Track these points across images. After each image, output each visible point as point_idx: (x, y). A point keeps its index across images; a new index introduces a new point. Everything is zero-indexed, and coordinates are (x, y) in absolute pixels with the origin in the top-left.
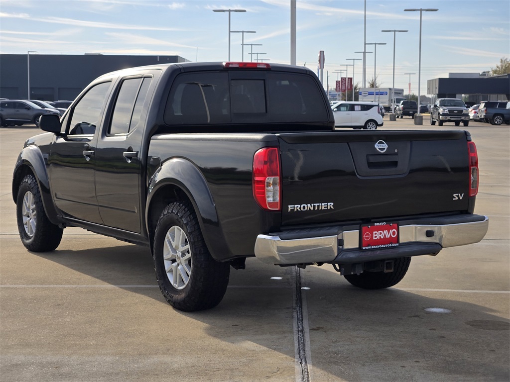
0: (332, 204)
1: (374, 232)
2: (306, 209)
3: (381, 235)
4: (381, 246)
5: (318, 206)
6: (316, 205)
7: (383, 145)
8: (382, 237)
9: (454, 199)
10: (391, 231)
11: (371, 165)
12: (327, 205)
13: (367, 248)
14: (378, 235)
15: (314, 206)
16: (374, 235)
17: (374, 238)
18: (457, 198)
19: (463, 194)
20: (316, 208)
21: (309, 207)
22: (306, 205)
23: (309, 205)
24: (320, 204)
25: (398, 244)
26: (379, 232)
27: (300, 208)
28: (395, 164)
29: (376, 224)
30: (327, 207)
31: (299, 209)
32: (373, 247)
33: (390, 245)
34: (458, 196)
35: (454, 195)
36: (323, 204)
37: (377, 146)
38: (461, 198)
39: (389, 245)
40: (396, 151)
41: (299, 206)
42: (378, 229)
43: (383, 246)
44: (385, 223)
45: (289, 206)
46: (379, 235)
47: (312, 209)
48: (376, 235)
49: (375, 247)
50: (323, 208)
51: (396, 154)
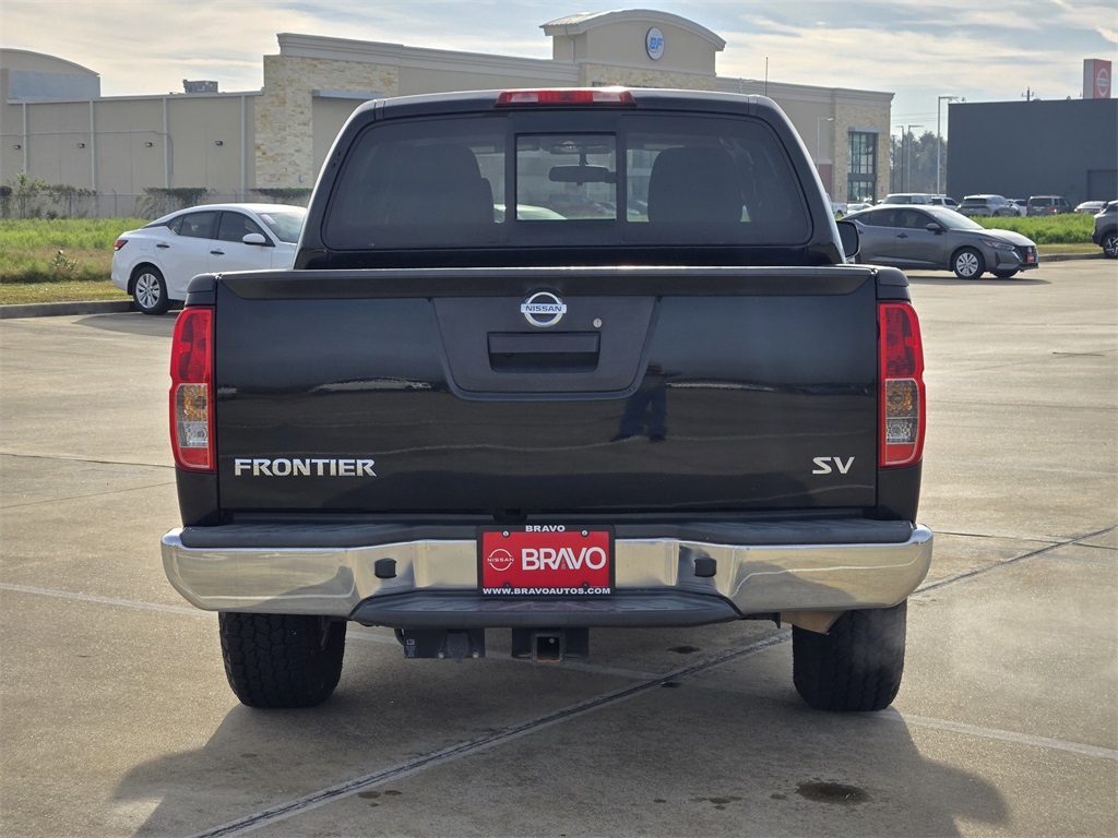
0: (371, 463)
1: (525, 551)
2: (287, 473)
3: (550, 561)
4: (545, 591)
5: (326, 467)
6: (320, 462)
7: (554, 306)
8: (555, 567)
9: (815, 472)
10: (586, 553)
11: (498, 361)
12: (355, 465)
13: (497, 591)
14: (535, 559)
15: (314, 467)
16: (525, 559)
17: (525, 567)
18: (828, 469)
19: (851, 459)
20: (320, 472)
21: (301, 467)
22: (287, 462)
23: (297, 462)
24: (333, 462)
25: (608, 591)
26: (542, 551)
27: (270, 468)
28: (590, 361)
29: (529, 528)
30: (355, 470)
31: (268, 473)
32: (517, 591)
33: (581, 591)
34: (832, 464)
35: (818, 461)
36: (341, 462)
37: (527, 309)
38: (844, 470)
39: (574, 591)
40: (597, 323)
41: (267, 462)
42: (537, 542)
43: (553, 591)
44: (561, 528)
45: (238, 462)
46: (543, 560)
47: (306, 472)
48: (534, 559)
49: (524, 591)
50: (341, 472)
51: (597, 332)
